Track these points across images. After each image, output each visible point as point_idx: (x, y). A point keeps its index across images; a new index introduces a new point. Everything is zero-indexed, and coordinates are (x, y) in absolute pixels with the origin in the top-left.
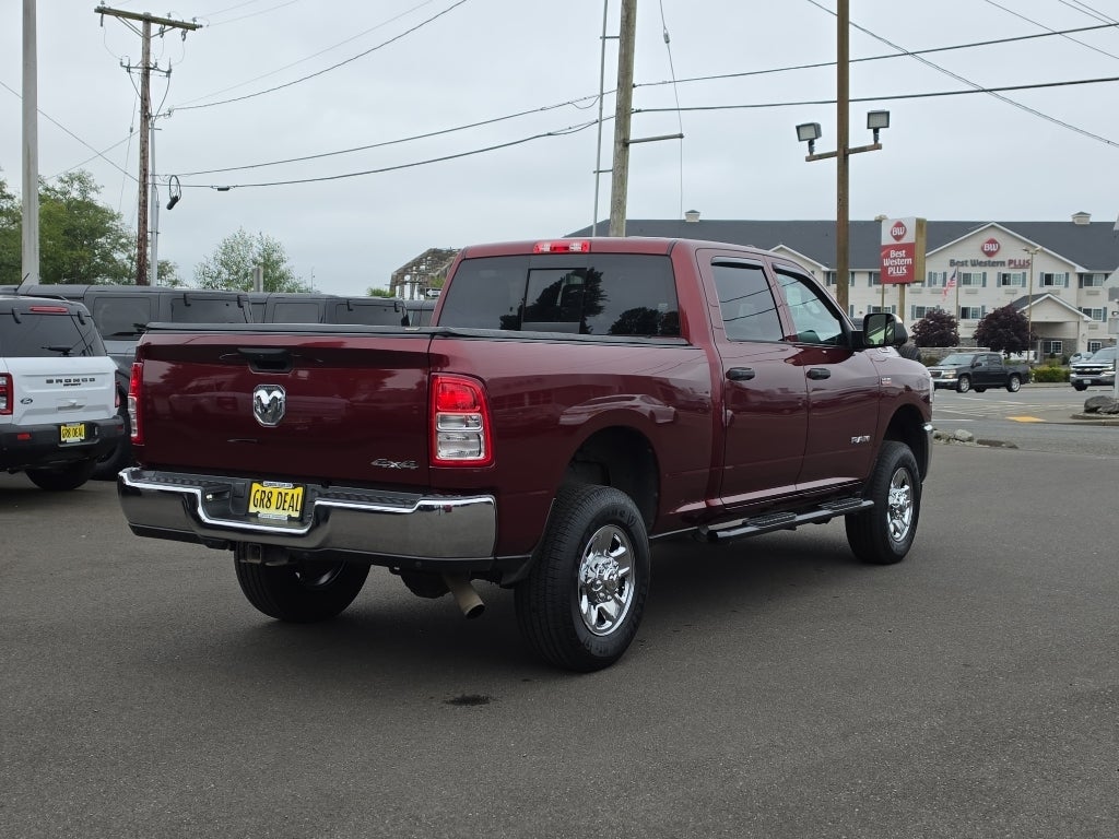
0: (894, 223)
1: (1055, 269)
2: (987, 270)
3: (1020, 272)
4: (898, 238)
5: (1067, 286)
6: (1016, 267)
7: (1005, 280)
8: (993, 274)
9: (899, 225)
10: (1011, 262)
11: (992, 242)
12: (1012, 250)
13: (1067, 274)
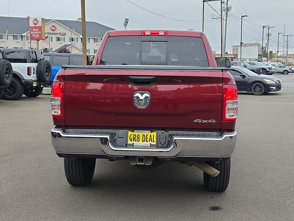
0: (34, 19)
1: (74, 36)
2: (53, 36)
3: (63, 37)
4: (35, 24)
5: (77, 42)
6: (62, 35)
7: (58, 39)
9: (36, 20)
10: (60, 33)
11: (54, 26)
12: (60, 29)
13: (77, 38)
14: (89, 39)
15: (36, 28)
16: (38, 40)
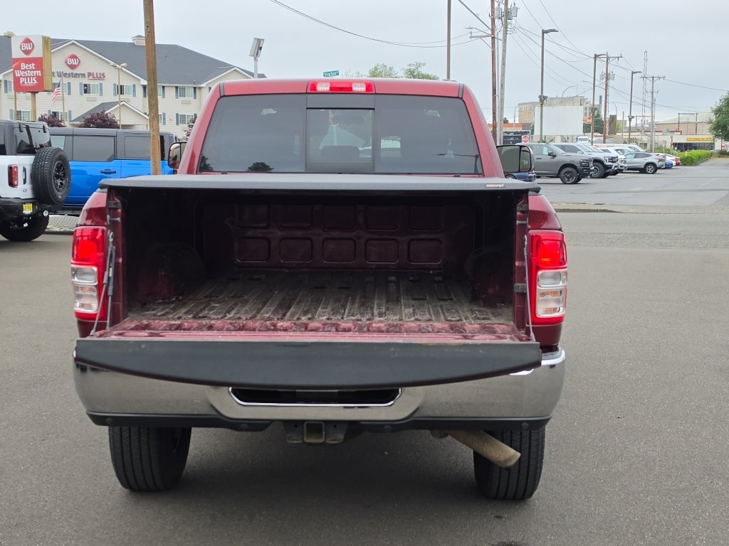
0: (22, 40)
1: (126, 82)
2: (71, 80)
3: (97, 83)
4: (27, 52)
5: (134, 95)
6: (94, 79)
7: (86, 89)
8: (76, 84)
9: (27, 41)
10: (90, 74)
11: (74, 57)
12: (90, 64)
13: (134, 86)
14: (163, 87)
15: (28, 61)
16: (34, 93)
